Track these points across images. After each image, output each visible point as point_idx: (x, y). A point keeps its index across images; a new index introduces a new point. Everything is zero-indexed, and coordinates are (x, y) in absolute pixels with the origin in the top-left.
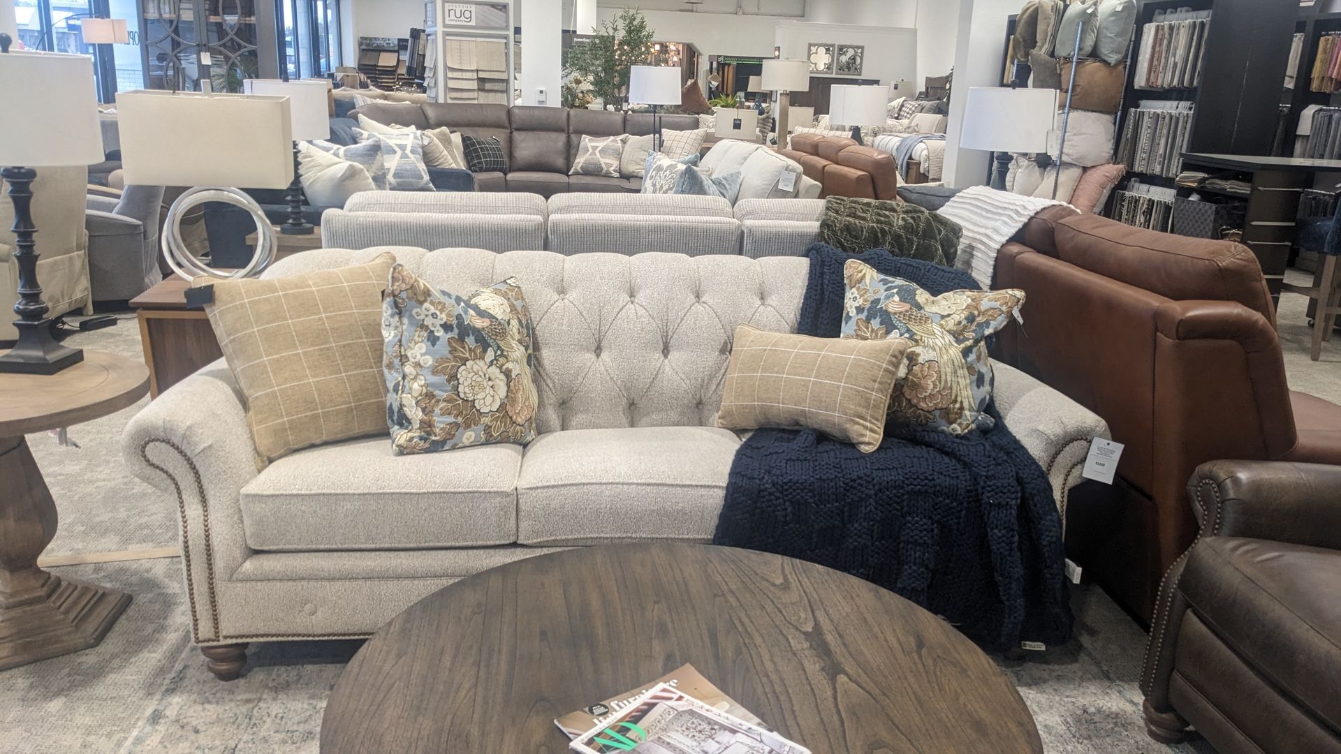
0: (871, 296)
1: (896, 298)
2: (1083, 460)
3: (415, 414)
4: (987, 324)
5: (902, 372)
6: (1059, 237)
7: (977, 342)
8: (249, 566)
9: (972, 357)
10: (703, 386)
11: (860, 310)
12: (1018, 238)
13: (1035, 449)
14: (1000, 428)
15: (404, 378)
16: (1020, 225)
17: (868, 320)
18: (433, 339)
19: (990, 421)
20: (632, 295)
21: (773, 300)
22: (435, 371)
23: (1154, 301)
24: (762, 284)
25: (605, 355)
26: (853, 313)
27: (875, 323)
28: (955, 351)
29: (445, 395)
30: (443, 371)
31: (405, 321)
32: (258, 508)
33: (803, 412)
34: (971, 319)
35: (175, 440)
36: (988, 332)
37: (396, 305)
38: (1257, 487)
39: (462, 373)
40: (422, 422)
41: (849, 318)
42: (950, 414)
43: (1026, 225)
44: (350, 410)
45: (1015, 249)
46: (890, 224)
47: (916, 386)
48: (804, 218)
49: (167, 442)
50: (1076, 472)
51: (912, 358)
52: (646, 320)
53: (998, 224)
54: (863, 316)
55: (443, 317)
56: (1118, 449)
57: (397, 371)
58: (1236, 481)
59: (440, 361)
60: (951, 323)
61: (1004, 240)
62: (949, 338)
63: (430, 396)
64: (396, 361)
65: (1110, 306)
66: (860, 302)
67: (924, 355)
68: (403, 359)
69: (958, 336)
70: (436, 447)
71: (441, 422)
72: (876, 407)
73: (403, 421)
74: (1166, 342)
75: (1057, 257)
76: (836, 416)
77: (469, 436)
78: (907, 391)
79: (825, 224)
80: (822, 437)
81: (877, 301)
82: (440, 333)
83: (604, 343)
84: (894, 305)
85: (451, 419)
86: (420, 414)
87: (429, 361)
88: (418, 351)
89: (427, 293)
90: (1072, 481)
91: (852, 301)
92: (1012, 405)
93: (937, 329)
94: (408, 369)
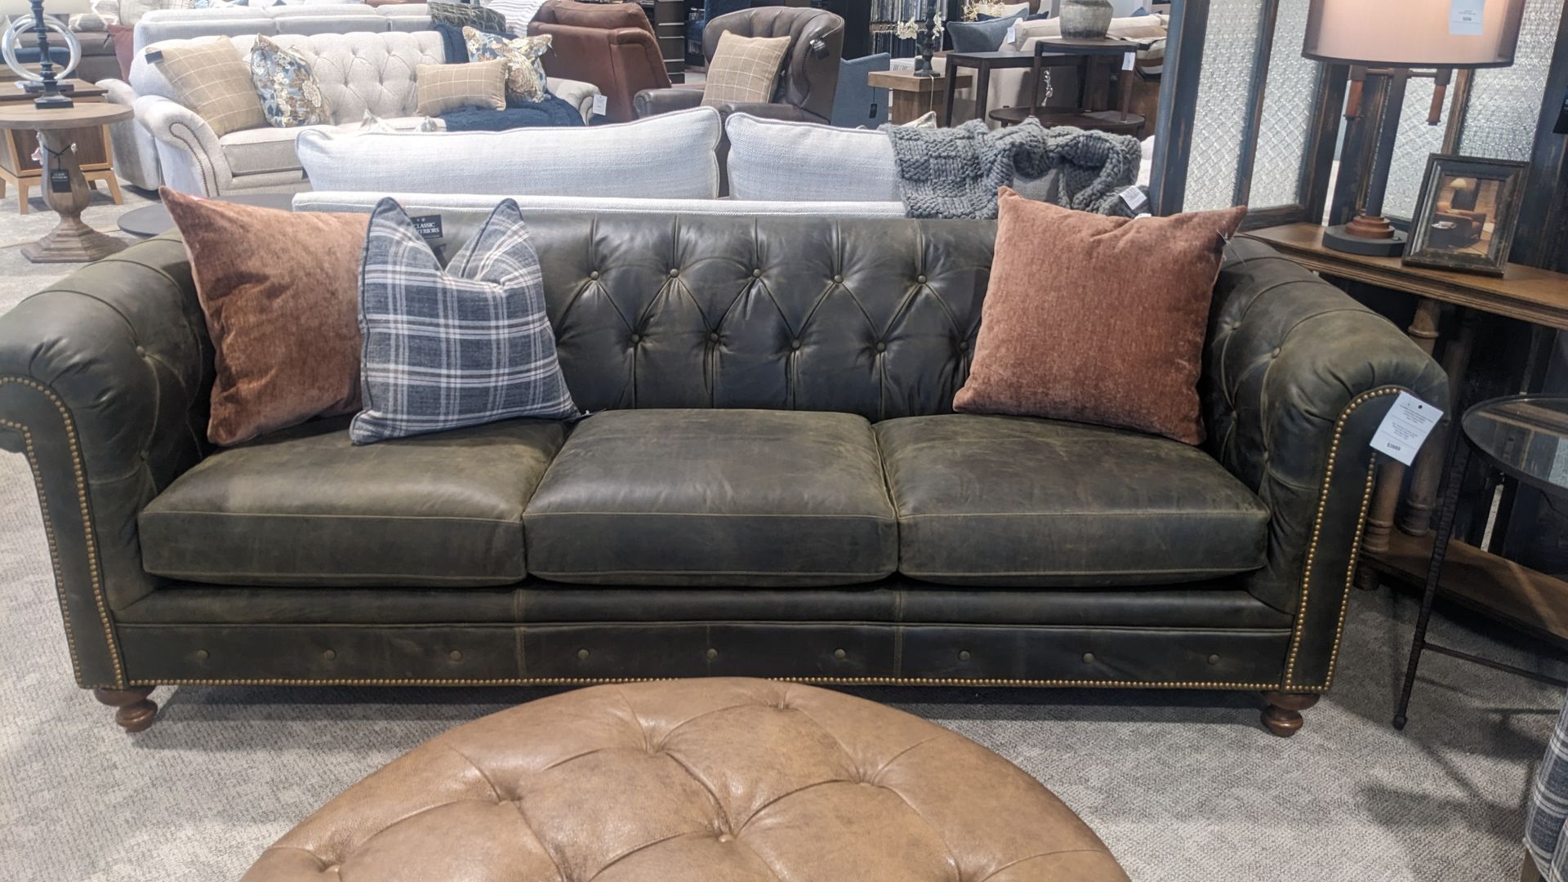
0: (482, 43)
1: (494, 42)
2: (592, 106)
3: (286, 108)
4: (539, 50)
5: (507, 76)
6: (557, 14)
7: (536, 58)
8: (235, 180)
9: (536, 66)
10: (405, 98)
11: (478, 50)
12: (537, 18)
13: (572, 102)
14: (554, 98)
15: (275, 91)
16: (536, 12)
17: (483, 54)
18: (287, 71)
19: (549, 97)
20: (354, 53)
21: (428, 52)
22: (291, 86)
23: (606, 32)
24: (420, 45)
25: (351, 85)
26: (475, 52)
27: (487, 55)
28: (528, 63)
29: (299, 98)
30: (295, 86)
31: (269, 62)
32: (236, 150)
33: (467, 98)
34: (531, 48)
35: (186, 122)
36: (540, 53)
37: (263, 54)
38: (656, 97)
39: (304, 87)
40: (291, 112)
41: (473, 55)
42: (532, 94)
43: (539, 11)
44: (247, 112)
45: (536, 24)
46: (468, 15)
47: (514, 82)
48: (419, 13)
49: (182, 123)
50: (590, 111)
51: (510, 69)
52: (368, 65)
53: (524, 13)
54: (481, 52)
55: (289, 59)
56: (605, 98)
57: (270, 88)
58: (649, 95)
59: (292, 81)
60: (523, 51)
61: (530, 20)
62: (524, 58)
63: (292, 98)
64: (269, 84)
65: (589, 38)
66: (477, 46)
67: (515, 66)
68: (273, 82)
69: (527, 56)
70: (301, 123)
71: (301, 111)
72: (500, 90)
73: (279, 112)
74: (614, 47)
75: (558, 23)
76: (484, 96)
77: (313, 118)
78: (511, 86)
79: (434, 16)
80: (479, 108)
81: (485, 45)
82: (288, 67)
83: (349, 79)
84: (495, 45)
85: (305, 109)
86: (289, 108)
87: (287, 81)
88: (280, 77)
89: (277, 48)
90: (589, 116)
91: (472, 46)
92: (557, 89)
93: (517, 54)
94: (276, 86)
